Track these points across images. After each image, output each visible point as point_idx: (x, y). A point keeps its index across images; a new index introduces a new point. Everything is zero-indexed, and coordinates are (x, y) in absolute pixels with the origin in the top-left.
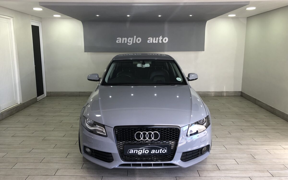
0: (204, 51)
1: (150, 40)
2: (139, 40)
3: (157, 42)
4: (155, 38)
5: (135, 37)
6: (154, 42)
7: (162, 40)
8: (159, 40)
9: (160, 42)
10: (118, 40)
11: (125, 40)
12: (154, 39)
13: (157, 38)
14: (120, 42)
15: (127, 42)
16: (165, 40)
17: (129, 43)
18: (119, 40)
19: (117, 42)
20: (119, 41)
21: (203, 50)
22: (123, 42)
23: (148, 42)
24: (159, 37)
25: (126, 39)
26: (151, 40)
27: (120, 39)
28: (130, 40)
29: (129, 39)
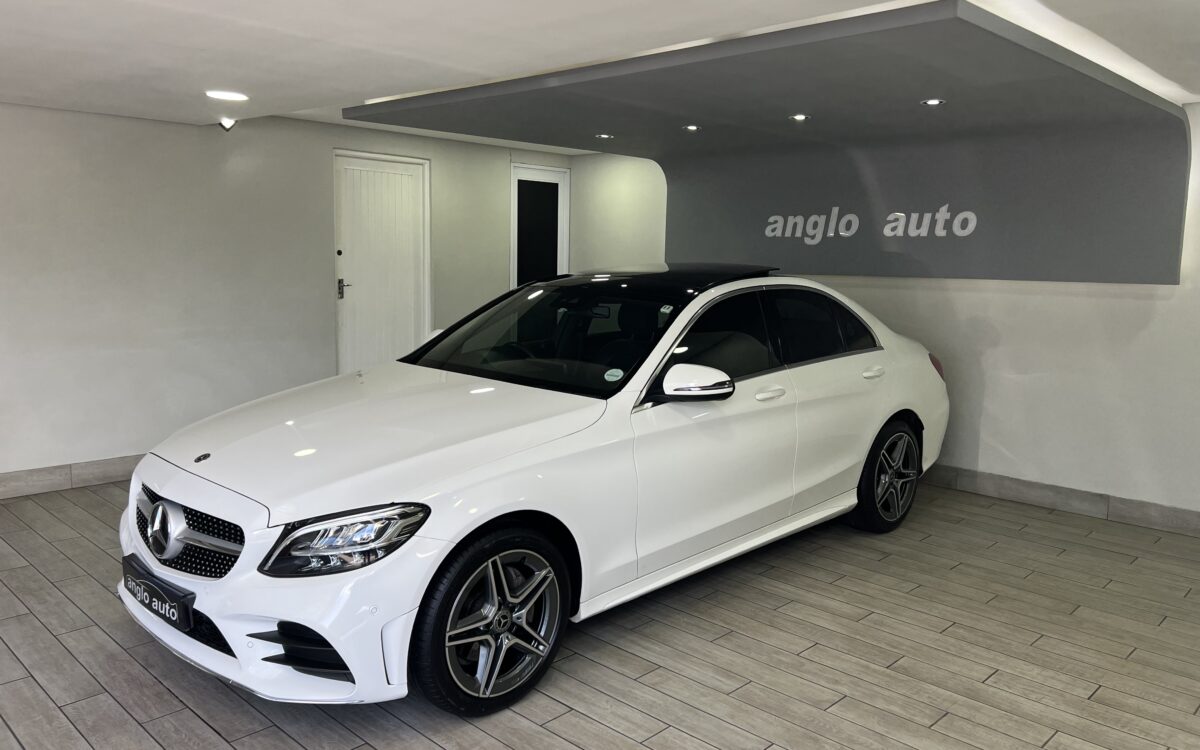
0: (1178, 283)
1: (894, 224)
2: (849, 226)
3: (924, 232)
4: (917, 214)
5: (835, 210)
6: (913, 232)
7: (948, 225)
8: (933, 222)
9: (940, 232)
10: (771, 224)
11: (795, 225)
12: (915, 217)
13: (927, 217)
14: (778, 233)
15: (804, 233)
16: (965, 224)
17: (808, 236)
18: (776, 227)
19: (768, 232)
20: (773, 230)
21: (1171, 275)
22: (788, 234)
23: (887, 231)
24: (935, 211)
25: (800, 220)
26: (897, 225)
27: (780, 219)
28: (815, 225)
29: (813, 219)
